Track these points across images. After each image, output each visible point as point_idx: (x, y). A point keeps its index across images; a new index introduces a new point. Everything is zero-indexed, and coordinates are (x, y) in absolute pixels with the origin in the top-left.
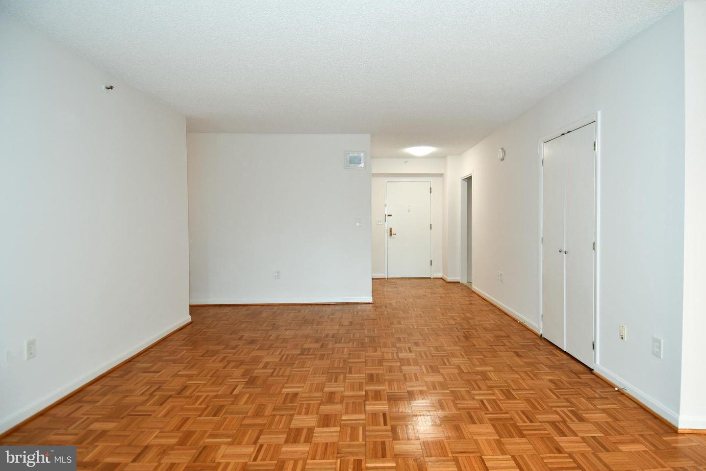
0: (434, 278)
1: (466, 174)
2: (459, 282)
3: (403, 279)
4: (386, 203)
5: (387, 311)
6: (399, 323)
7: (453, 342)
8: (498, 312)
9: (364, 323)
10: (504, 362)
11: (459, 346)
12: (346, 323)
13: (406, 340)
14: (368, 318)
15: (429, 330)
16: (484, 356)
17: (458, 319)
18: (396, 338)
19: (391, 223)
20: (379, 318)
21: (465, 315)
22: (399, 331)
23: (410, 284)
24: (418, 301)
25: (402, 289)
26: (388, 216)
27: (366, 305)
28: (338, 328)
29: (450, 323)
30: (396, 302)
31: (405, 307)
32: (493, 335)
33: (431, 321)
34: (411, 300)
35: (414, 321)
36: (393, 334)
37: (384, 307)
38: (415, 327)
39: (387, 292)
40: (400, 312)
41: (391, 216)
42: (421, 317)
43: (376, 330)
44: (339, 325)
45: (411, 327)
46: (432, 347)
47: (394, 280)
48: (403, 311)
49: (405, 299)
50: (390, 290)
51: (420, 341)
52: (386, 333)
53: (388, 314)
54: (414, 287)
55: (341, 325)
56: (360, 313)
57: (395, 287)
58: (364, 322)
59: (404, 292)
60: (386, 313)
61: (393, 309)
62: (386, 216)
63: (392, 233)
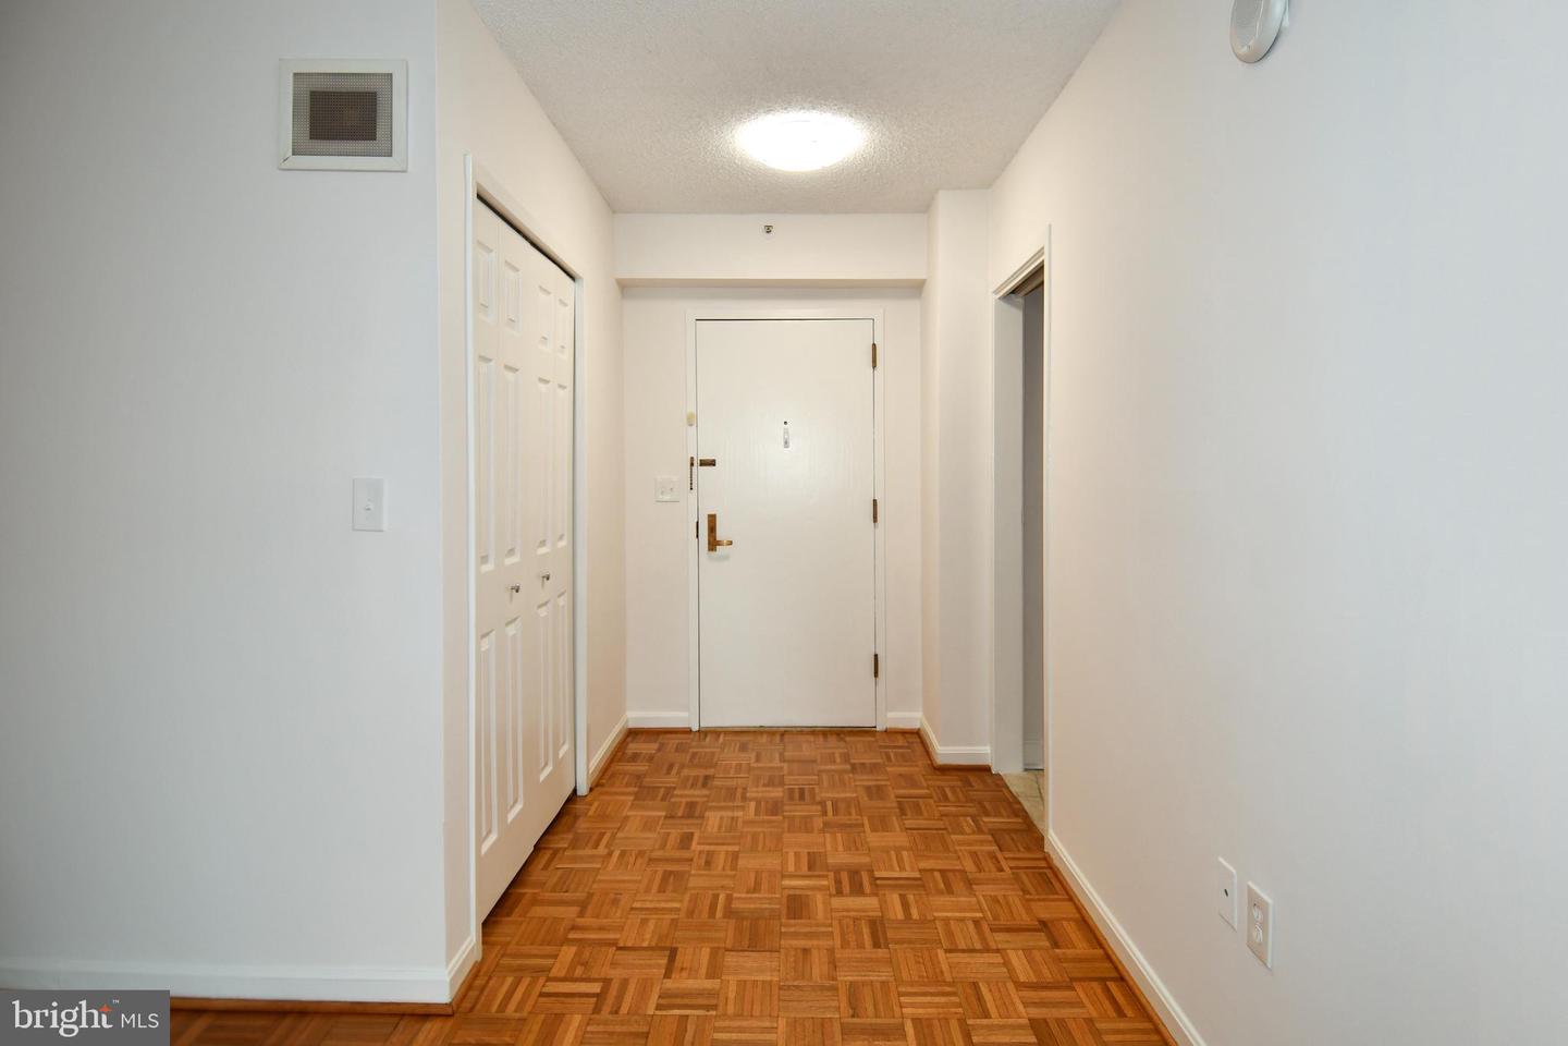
0: (887, 732)
2: (987, 769)
19: (713, 494)
26: (703, 463)
41: (712, 463)
62: (692, 464)
63: (720, 535)
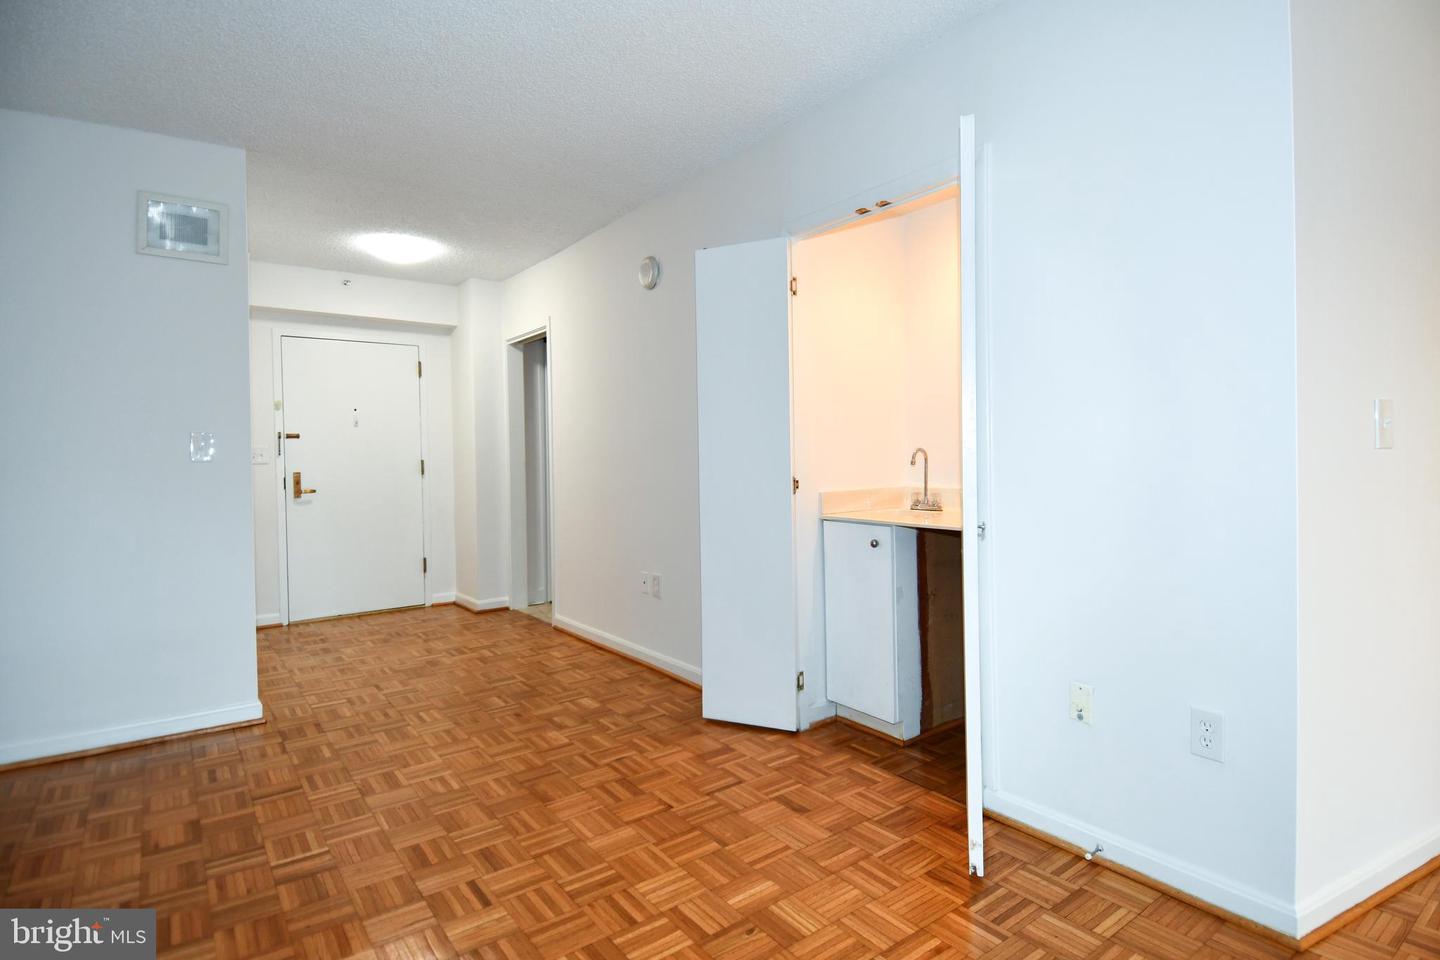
0: (433, 606)
1: (527, 328)
2: (506, 609)
3: (339, 619)
4: (278, 398)
5: (330, 745)
6: (391, 781)
7: (600, 812)
8: (655, 679)
9: (253, 814)
10: (781, 846)
11: (627, 823)
12: (171, 832)
13: (446, 849)
14: (263, 791)
15: (504, 786)
16: (719, 841)
17: (568, 722)
18: (404, 849)
19: (297, 458)
20: (310, 779)
21: (577, 705)
22: (403, 814)
23: (371, 634)
24: (420, 684)
25: (349, 651)
26: (289, 436)
27: (239, 735)
28: (137, 870)
29: (555, 744)
30: (350, 702)
31: (386, 715)
32: (690, 755)
33: (496, 749)
34: (396, 686)
35: (439, 760)
36: (385, 840)
37: (310, 731)
38: (455, 786)
39: (300, 670)
40: (377, 736)
41: (297, 437)
42: (455, 740)
43: (310, 836)
44: (145, 852)
45: (440, 789)
46: (549, 852)
47: (312, 628)
48: (387, 732)
49: (377, 687)
50: (312, 661)
51: (498, 842)
52: (357, 842)
53: (337, 754)
54: (385, 641)
55: (150, 848)
56: (224, 774)
57: (326, 651)
58: (249, 810)
59: (363, 662)
60: (327, 753)
61: (346, 729)
62: (280, 437)
63: (304, 486)
